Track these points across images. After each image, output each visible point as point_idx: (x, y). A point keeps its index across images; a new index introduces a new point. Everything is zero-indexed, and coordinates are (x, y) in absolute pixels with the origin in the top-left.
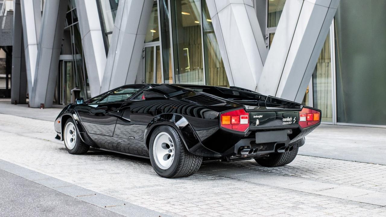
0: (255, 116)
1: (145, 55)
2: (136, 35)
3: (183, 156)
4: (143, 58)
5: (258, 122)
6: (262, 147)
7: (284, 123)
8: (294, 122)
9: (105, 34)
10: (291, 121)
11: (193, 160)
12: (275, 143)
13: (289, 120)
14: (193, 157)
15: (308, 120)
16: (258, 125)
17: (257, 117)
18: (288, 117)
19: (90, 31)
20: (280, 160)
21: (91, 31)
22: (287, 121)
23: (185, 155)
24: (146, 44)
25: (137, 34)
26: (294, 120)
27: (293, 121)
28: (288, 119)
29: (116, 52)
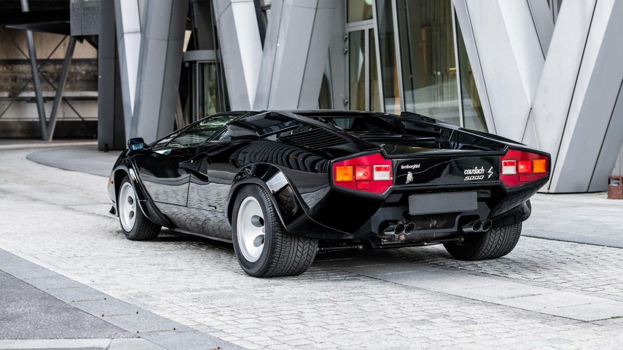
0: (403, 166)
1: (348, 48)
2: (314, 10)
3: (279, 238)
4: (345, 54)
5: (410, 177)
6: (435, 222)
7: (468, 178)
8: (489, 176)
9: (260, 10)
10: (482, 174)
11: (298, 245)
12: (455, 214)
13: (478, 172)
14: (299, 240)
15: (520, 171)
16: (410, 183)
17: (408, 167)
18: (476, 168)
19: (231, 3)
20: (484, 248)
21: (233, 4)
22: (473, 175)
23: (282, 237)
24: (351, 24)
25: (317, 9)
26: (489, 172)
27: (486, 174)
28: (477, 171)
29: (278, 45)
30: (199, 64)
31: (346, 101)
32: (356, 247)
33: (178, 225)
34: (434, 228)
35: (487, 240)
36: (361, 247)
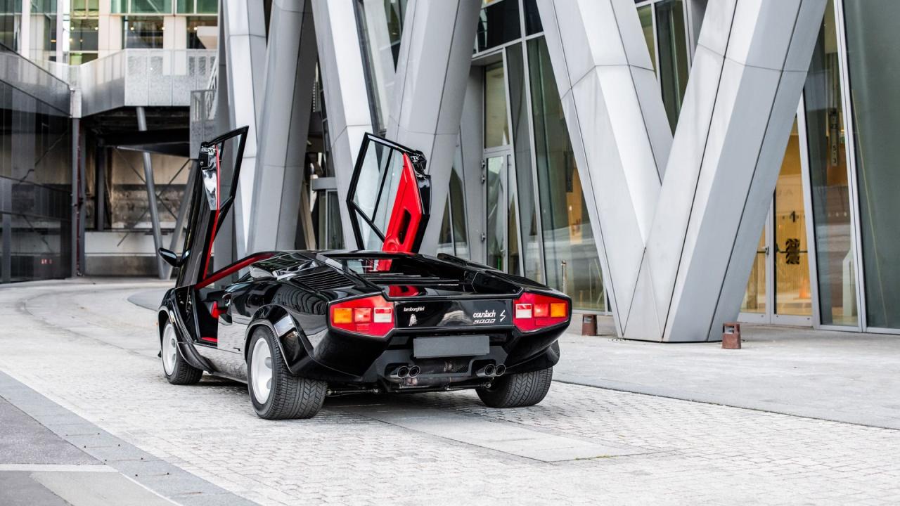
0: (407, 308)
1: (486, 175)
2: (433, 136)
3: (284, 379)
4: (483, 183)
5: (413, 319)
6: (450, 366)
7: (477, 322)
8: (501, 320)
10: (493, 318)
11: (305, 387)
12: (467, 359)
13: (489, 315)
15: (536, 315)
16: (414, 325)
17: (411, 309)
18: (487, 311)
19: (346, 127)
20: (511, 394)
21: (348, 129)
22: (483, 318)
23: (288, 378)
24: (489, 150)
25: (435, 134)
26: (501, 315)
27: (498, 317)
28: (487, 314)
30: (328, 193)
31: (483, 237)
32: (371, 391)
33: (220, 369)
34: (448, 372)
35: (513, 387)
36: (376, 391)
